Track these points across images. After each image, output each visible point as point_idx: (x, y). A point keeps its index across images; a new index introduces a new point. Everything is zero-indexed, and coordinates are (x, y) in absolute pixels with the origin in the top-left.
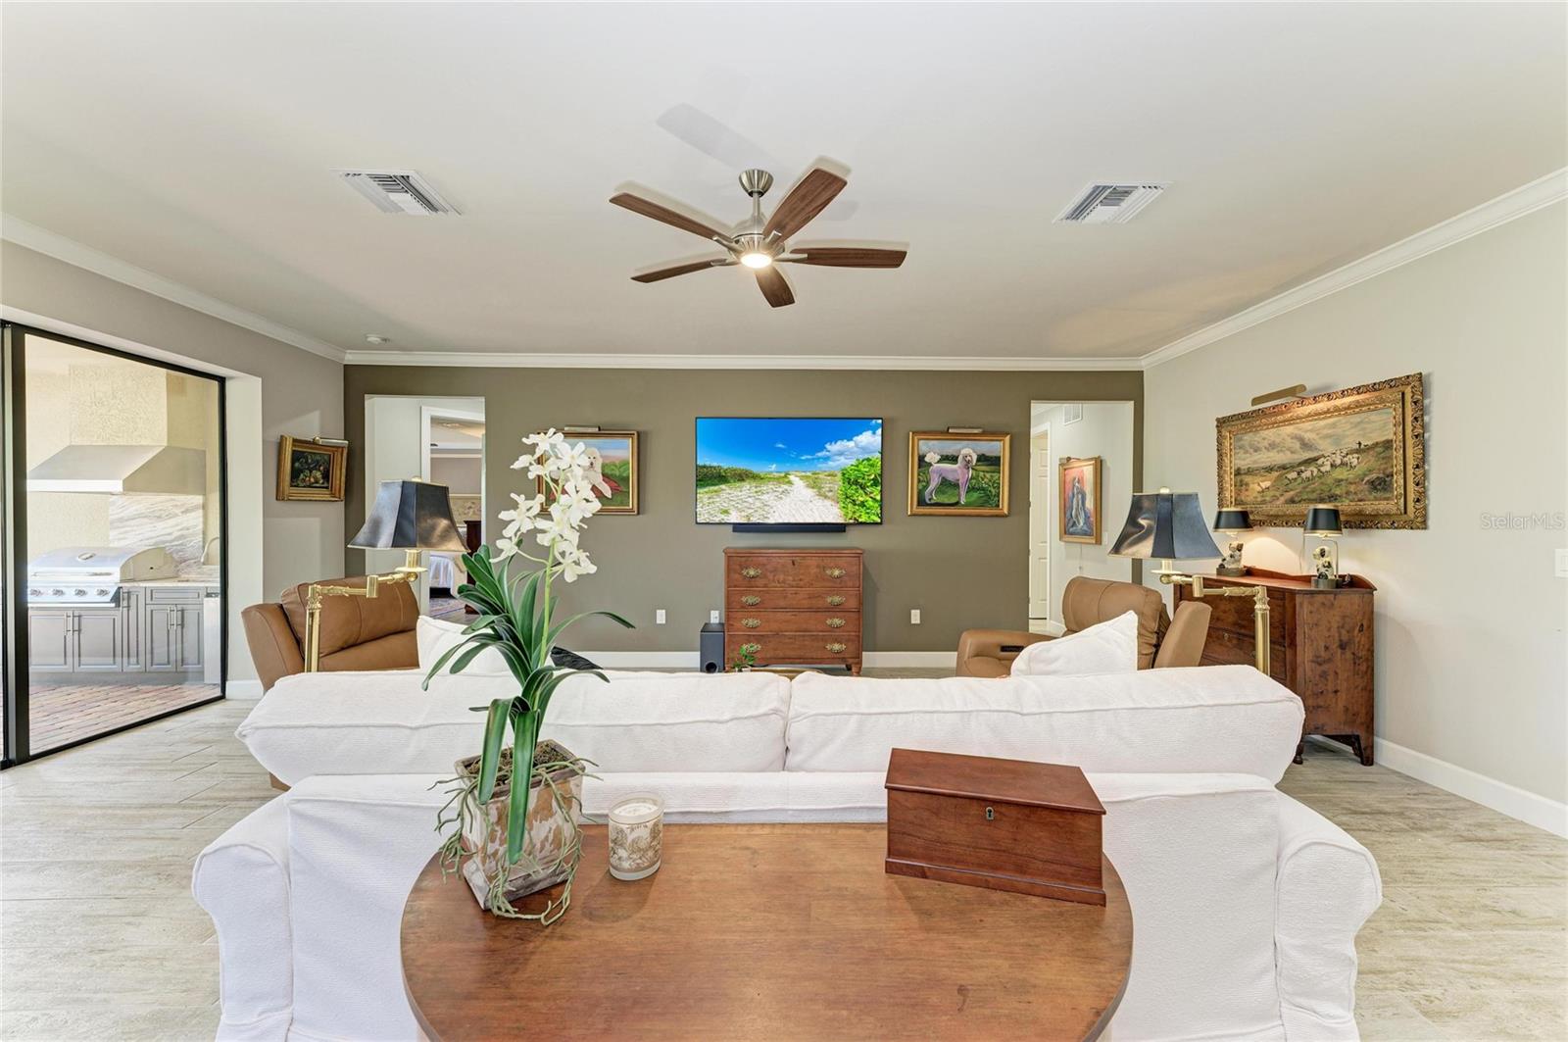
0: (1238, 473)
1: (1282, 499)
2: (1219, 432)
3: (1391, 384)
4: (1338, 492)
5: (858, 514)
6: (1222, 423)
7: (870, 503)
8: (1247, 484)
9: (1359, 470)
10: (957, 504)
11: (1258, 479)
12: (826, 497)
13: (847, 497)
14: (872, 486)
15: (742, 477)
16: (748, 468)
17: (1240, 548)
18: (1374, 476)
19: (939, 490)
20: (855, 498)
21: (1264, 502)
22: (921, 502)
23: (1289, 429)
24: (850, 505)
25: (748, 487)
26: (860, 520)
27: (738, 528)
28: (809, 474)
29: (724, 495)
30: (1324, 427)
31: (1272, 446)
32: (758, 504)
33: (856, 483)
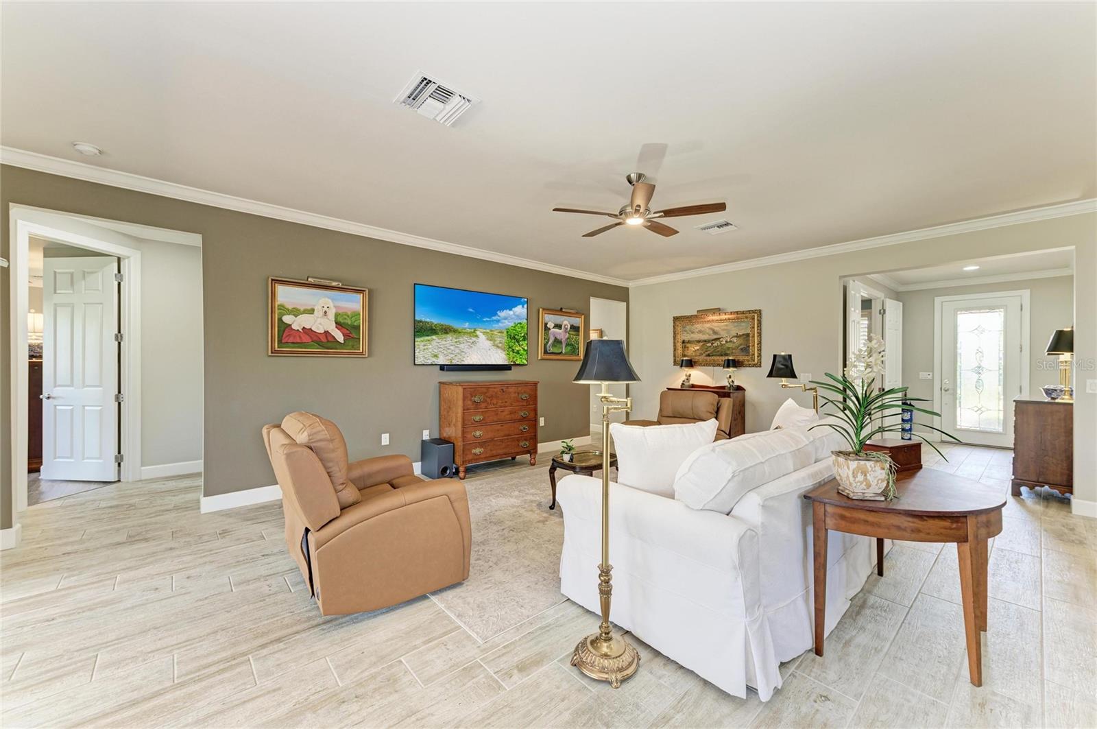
0: (683, 342)
1: (704, 355)
2: (674, 323)
3: (749, 312)
4: (728, 352)
5: (515, 359)
6: (676, 319)
7: (522, 351)
8: (688, 347)
9: (737, 344)
10: (561, 353)
11: (693, 345)
12: (498, 347)
13: (510, 348)
14: (522, 340)
15: (447, 330)
16: (451, 325)
17: (690, 376)
18: (742, 347)
19: (554, 345)
20: (514, 348)
21: (696, 356)
22: (546, 352)
23: (708, 325)
24: (511, 353)
25: (451, 338)
26: (517, 363)
27: (442, 368)
28: (488, 331)
29: (434, 343)
30: (722, 326)
31: (700, 332)
32: (457, 351)
33: (514, 338)
